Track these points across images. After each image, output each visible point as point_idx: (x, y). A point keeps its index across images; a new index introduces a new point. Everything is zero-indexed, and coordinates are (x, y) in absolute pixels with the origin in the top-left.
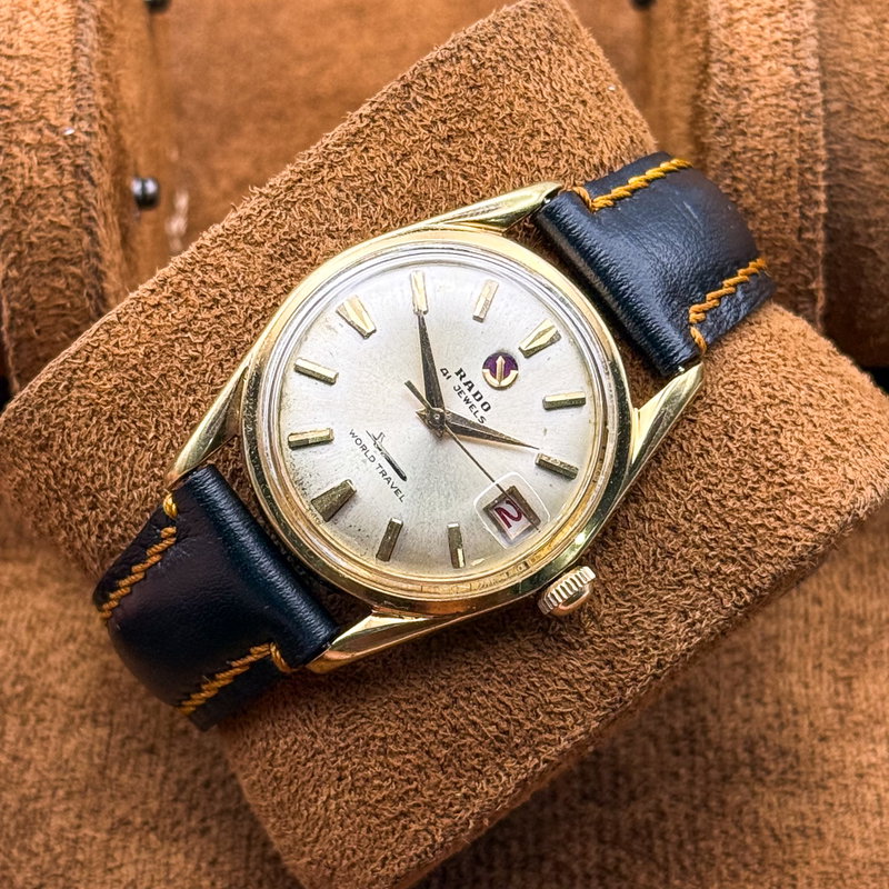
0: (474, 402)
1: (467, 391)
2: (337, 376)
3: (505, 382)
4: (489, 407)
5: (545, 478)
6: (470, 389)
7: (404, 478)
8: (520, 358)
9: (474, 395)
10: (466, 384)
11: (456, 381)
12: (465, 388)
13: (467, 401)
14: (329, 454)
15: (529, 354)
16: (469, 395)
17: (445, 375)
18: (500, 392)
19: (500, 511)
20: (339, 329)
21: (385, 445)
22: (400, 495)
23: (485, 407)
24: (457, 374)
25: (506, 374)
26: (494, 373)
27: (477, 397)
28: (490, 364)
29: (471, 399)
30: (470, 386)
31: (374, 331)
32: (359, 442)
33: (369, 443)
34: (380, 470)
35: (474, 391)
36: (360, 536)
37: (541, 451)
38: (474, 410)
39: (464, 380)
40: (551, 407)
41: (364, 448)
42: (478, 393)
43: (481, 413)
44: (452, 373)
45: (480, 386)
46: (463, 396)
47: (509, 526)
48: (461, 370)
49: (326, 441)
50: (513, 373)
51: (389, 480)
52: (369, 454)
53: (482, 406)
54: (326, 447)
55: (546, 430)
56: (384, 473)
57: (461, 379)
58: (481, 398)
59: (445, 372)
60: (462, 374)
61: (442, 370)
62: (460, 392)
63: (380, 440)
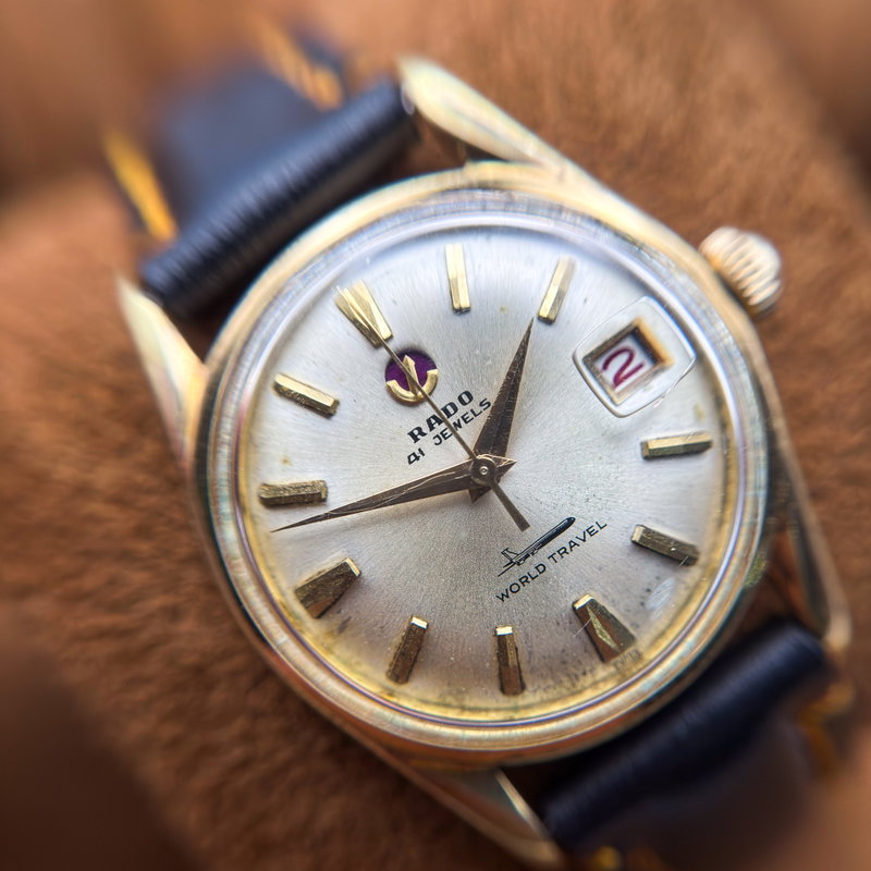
0: (458, 415)
1: (442, 427)
4: (468, 394)
6: (440, 422)
7: (571, 521)
9: (449, 415)
10: (432, 428)
11: (426, 442)
12: (438, 429)
13: (456, 426)
17: (417, 458)
19: (618, 380)
21: (520, 546)
23: (465, 397)
24: (416, 439)
27: (451, 411)
29: (452, 421)
32: (515, 588)
33: (516, 573)
34: (557, 556)
38: (471, 415)
39: (426, 429)
41: (524, 580)
42: (445, 410)
43: (474, 405)
44: (414, 447)
46: (450, 431)
48: (411, 434)
51: (573, 544)
52: (534, 572)
53: (464, 403)
55: (502, 310)
56: (563, 552)
57: (424, 434)
58: (452, 405)
59: (413, 458)
60: (416, 432)
61: (410, 462)
62: (444, 436)
63: (512, 556)
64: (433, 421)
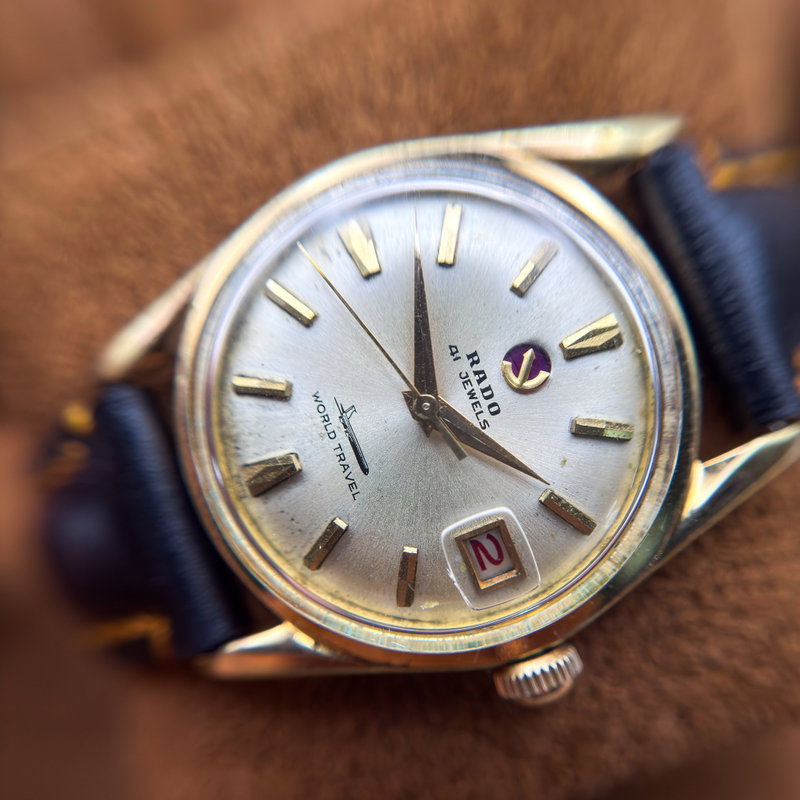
0: (481, 399)
1: (474, 382)
2: (315, 317)
3: (529, 384)
4: (497, 412)
5: (546, 524)
6: (479, 381)
7: (365, 471)
8: (557, 358)
9: (483, 391)
10: (476, 373)
11: (464, 365)
12: (474, 379)
13: (472, 395)
14: (280, 414)
15: (572, 355)
16: (477, 389)
17: (453, 354)
18: (517, 396)
19: (476, 545)
20: (335, 256)
21: (355, 422)
22: (355, 491)
23: (493, 409)
24: (469, 357)
25: (532, 373)
26: (516, 370)
27: (486, 394)
28: (514, 355)
29: (478, 394)
30: (482, 376)
31: (378, 273)
32: (321, 409)
33: (334, 415)
34: (339, 452)
35: (484, 385)
36: (291, 526)
37: (552, 487)
38: (478, 410)
39: (476, 367)
40: (582, 432)
41: (326, 418)
42: (489, 388)
43: (486, 415)
44: (462, 354)
45: (494, 380)
46: (469, 388)
47: (483, 568)
48: (475, 354)
49: (280, 396)
50: (543, 375)
51: (346, 467)
52: (330, 429)
53: (490, 406)
54: (279, 404)
55: (565, 461)
56: (342, 457)
57: (472, 364)
58: (491, 396)
59: (454, 350)
60: (476, 358)
61: (451, 347)
62: (466, 382)
63: (348, 414)
64: (481, 376)
